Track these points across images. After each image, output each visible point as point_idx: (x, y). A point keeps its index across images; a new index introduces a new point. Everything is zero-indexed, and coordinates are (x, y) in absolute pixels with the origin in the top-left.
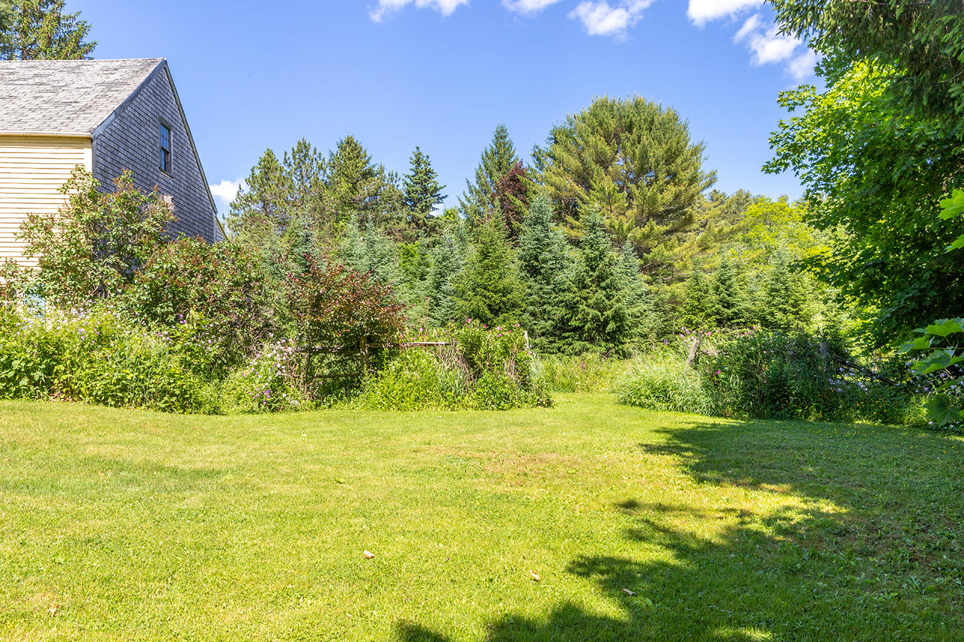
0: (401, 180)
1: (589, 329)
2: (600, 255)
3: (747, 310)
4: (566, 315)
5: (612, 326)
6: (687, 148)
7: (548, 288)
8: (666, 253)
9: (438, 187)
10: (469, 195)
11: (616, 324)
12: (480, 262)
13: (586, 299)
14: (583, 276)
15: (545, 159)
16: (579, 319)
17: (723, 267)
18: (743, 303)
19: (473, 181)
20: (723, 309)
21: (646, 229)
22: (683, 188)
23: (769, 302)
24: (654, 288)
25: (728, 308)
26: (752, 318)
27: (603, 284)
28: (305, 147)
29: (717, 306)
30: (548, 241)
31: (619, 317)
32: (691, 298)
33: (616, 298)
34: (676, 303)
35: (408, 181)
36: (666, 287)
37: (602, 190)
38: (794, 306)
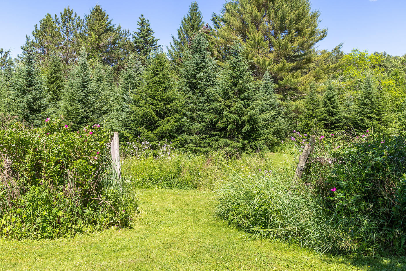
0: (131, 35)
1: (231, 129)
2: (241, 74)
3: (344, 117)
4: (214, 118)
5: (247, 127)
6: (309, 13)
7: (202, 99)
8: (293, 81)
9: (154, 39)
10: (173, 46)
11: (250, 126)
12: (151, 78)
13: (229, 107)
14: (227, 90)
15: (220, 22)
16: (223, 122)
17: (329, 89)
18: (342, 112)
19: (176, 37)
20: (328, 117)
21: (280, 65)
22: (305, 39)
23: (360, 112)
24: (284, 103)
25: (332, 116)
26: (348, 123)
27: (242, 96)
28: (69, 12)
29: (325, 115)
30: (204, 64)
31: (252, 121)
32: (308, 109)
33: (251, 106)
34: (298, 112)
35: (136, 36)
36: (292, 102)
37: (254, 39)
38: (377, 115)
